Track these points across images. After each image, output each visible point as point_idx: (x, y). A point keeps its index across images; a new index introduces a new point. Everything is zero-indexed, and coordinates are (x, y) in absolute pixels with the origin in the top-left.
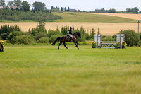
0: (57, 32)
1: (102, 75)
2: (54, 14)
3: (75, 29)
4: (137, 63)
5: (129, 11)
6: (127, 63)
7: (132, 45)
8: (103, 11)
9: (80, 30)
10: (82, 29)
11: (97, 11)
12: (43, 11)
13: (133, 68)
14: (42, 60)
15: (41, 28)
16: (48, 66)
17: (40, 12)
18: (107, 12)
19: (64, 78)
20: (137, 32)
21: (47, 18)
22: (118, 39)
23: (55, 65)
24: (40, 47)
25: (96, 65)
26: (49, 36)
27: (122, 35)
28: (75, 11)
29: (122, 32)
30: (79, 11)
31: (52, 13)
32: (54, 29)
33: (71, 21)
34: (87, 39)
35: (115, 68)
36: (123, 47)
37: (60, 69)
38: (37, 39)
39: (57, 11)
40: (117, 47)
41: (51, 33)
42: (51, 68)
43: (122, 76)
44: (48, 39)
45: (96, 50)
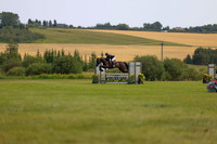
0: (38, 59)
1: (110, 124)
2: (33, 30)
3: (66, 54)
4: (162, 106)
5: (148, 27)
6: (146, 106)
7: (153, 79)
8: (107, 26)
9: (73, 55)
10: (76, 54)
11: (99, 27)
12: (15, 27)
13: (156, 114)
14: (15, 103)
15: (13, 53)
16: (25, 111)
17: (11, 27)
18: (114, 28)
19: (51, 130)
20: (159, 58)
21: (22, 37)
22: (131, 69)
23: (36, 110)
24: (11, 82)
25: (99, 109)
26: (25, 64)
27: (138, 63)
28: (65, 26)
29: (137, 59)
30: (71, 26)
31: (30, 29)
32: (33, 54)
33: (59, 42)
34: (85, 69)
35: (129, 114)
36: (140, 82)
37: (44, 115)
38: (7, 69)
39: (37, 27)
40: (130, 82)
41: (29, 60)
42: (29, 114)
43: (139, 126)
44: (24, 69)
45: (99, 86)
